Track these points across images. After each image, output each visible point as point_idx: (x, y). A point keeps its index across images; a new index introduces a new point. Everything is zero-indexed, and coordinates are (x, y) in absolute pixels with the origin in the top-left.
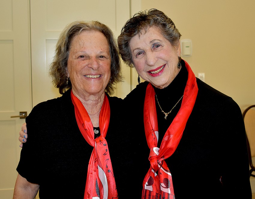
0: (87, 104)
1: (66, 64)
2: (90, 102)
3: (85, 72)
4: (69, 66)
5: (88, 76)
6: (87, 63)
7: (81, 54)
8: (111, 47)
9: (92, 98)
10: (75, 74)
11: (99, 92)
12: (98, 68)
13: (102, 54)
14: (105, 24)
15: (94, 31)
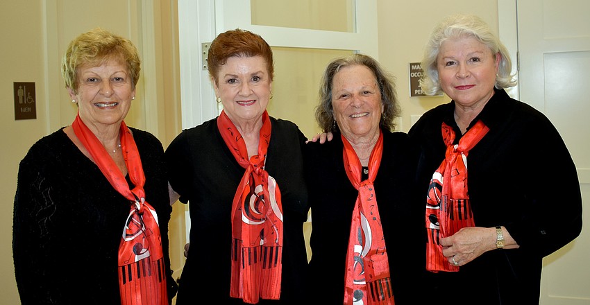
0: (358, 148)
1: (331, 107)
2: (360, 145)
3: (349, 113)
4: (334, 108)
5: (353, 116)
6: (349, 103)
7: (342, 93)
8: (378, 79)
9: (363, 140)
10: (340, 116)
11: (369, 131)
12: (362, 105)
13: (366, 89)
14: (368, 55)
15: (353, 66)
